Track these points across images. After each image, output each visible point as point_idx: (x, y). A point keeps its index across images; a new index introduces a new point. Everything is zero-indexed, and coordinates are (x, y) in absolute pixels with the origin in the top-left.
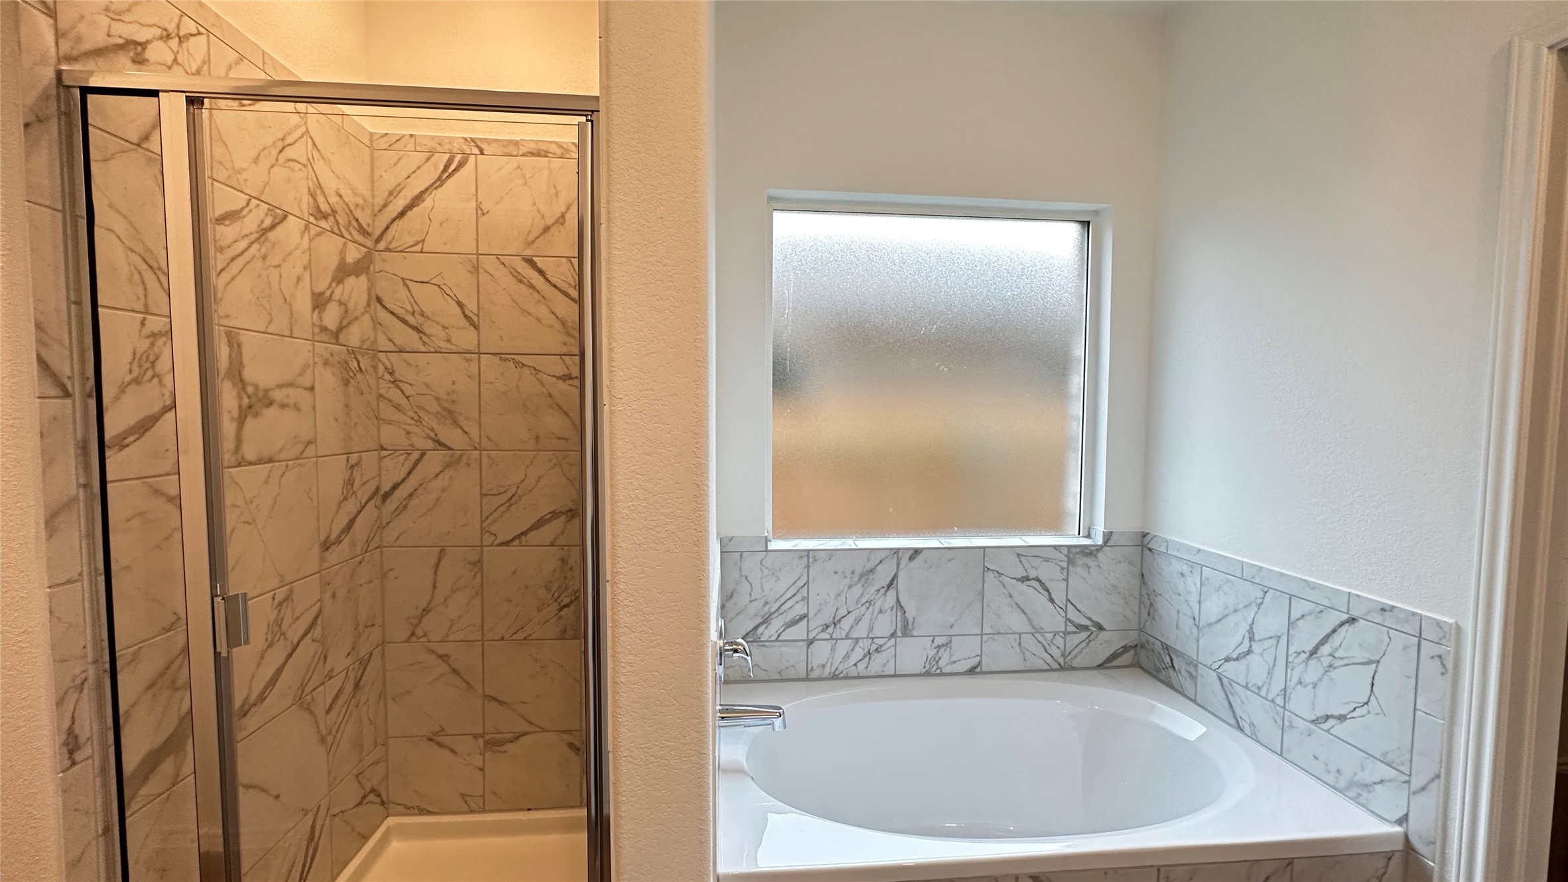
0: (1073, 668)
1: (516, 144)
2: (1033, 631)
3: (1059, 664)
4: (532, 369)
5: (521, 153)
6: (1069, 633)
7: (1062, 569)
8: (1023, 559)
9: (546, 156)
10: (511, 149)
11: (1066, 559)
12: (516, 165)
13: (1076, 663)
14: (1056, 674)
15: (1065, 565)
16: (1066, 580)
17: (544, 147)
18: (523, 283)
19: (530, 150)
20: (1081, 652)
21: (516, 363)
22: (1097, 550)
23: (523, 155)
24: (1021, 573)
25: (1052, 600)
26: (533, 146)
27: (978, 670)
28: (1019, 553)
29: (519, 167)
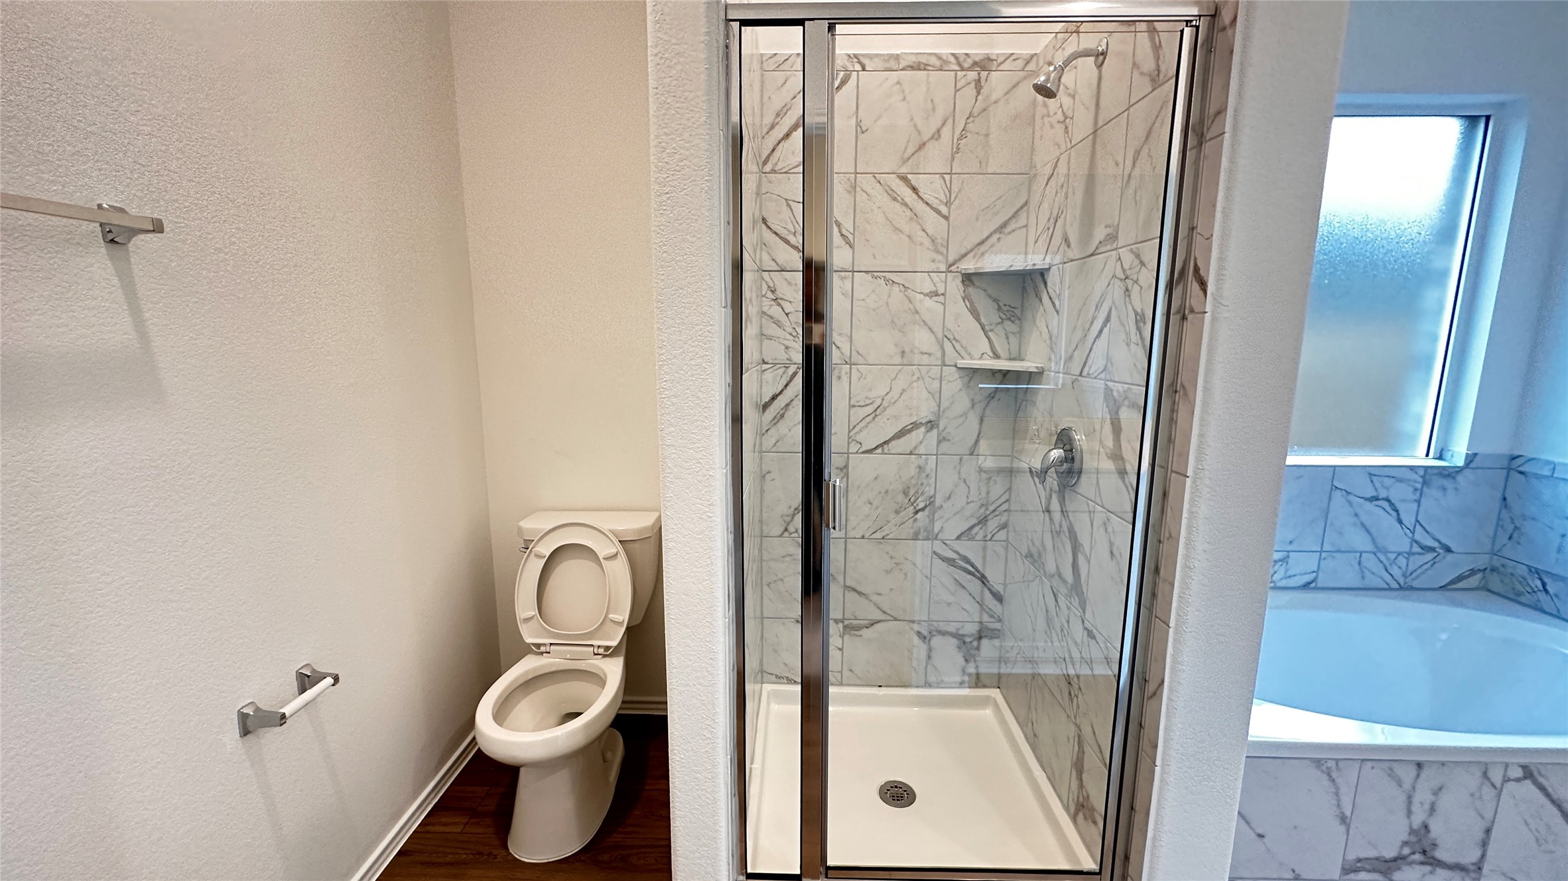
0: (1412, 588)
1: (897, 57)
2: (1375, 550)
3: (1399, 584)
4: (901, 286)
5: (901, 67)
6: (1414, 554)
7: (1416, 490)
8: (1374, 479)
9: (925, 69)
10: (893, 64)
11: (1421, 480)
12: (896, 80)
13: (1415, 584)
14: (1395, 593)
15: (1419, 486)
16: (1419, 502)
17: (923, 60)
18: (898, 201)
19: (910, 64)
20: (1423, 573)
21: (887, 280)
22: (1457, 472)
23: (903, 69)
24: (1370, 493)
25: (1400, 522)
26: (913, 59)
27: (1313, 585)
28: (1372, 473)
29: (898, 83)
